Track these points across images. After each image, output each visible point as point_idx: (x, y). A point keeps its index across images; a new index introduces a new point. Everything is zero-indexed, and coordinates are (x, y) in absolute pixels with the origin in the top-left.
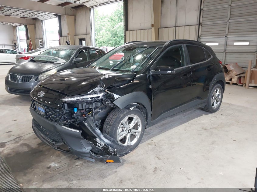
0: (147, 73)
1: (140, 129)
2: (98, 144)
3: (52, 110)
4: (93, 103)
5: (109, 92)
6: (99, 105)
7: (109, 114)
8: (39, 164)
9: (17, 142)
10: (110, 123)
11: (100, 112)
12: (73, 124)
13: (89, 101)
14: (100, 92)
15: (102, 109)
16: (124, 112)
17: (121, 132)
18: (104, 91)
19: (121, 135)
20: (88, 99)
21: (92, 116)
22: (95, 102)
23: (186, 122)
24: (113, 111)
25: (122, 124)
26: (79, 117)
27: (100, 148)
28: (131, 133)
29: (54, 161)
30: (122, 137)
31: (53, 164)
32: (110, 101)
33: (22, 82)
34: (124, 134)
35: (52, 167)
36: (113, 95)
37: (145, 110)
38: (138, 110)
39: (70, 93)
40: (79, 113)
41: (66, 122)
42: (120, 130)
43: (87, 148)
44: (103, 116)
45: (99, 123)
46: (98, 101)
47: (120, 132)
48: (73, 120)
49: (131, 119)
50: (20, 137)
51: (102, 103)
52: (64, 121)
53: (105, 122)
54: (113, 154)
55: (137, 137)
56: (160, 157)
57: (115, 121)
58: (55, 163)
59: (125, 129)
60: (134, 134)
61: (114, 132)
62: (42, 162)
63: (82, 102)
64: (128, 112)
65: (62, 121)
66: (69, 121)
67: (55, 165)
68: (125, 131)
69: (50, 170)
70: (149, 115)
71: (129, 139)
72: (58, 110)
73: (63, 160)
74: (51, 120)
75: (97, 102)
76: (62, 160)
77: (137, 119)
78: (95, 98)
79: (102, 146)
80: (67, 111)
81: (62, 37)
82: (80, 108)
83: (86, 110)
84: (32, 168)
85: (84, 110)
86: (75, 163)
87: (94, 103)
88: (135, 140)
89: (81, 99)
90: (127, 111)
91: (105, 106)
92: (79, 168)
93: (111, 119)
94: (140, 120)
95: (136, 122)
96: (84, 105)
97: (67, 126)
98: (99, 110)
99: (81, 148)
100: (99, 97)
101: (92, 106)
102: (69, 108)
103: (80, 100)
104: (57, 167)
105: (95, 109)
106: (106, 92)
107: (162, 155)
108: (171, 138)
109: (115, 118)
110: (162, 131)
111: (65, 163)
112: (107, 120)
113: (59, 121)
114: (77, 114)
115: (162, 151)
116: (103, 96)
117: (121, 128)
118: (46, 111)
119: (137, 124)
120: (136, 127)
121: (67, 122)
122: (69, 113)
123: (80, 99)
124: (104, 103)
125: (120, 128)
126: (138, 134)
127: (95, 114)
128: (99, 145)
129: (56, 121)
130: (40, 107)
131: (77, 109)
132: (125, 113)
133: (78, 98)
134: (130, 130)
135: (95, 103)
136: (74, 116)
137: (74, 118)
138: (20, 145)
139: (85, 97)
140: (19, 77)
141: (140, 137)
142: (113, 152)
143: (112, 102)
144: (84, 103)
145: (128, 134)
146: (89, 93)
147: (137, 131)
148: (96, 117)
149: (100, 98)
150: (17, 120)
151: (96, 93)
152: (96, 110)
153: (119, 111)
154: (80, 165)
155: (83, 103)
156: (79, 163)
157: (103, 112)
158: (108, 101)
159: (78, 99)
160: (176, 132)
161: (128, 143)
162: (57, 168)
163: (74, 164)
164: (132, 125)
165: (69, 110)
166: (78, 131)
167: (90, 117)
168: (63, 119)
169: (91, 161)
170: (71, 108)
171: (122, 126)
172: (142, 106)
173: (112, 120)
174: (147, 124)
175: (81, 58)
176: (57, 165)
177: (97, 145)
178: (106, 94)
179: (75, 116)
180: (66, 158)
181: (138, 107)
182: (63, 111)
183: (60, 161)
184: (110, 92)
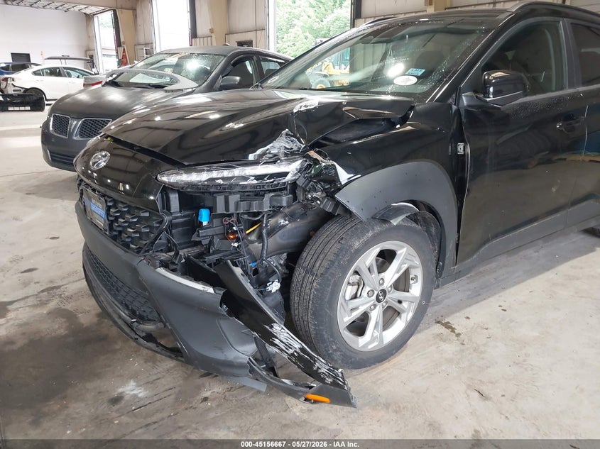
0: (450, 101)
1: (416, 289)
2: (277, 341)
3: (128, 212)
4: (264, 196)
5: (319, 158)
6: (284, 204)
7: (314, 235)
8: (90, 385)
9: (43, 304)
10: (314, 266)
11: (286, 227)
12: (195, 263)
13: (251, 186)
14: (291, 155)
15: (292, 217)
16: (364, 231)
17: (351, 299)
18: (303, 154)
19: (353, 310)
20: (245, 178)
21: (260, 237)
22: (270, 191)
23: (548, 270)
24: (326, 226)
25: (356, 273)
26: (216, 240)
27: (285, 356)
28: (386, 302)
29: (135, 376)
30: (356, 314)
31: (131, 389)
32: (325, 190)
33: (81, 136)
34: (363, 304)
35: (126, 398)
36: (335, 169)
37: (437, 228)
38: (414, 225)
39: (185, 158)
40: (217, 228)
41: (172, 253)
42: (350, 291)
43: (240, 349)
44: (294, 241)
45: (282, 262)
46: (281, 190)
47: (348, 297)
48: (197, 250)
49: (387, 257)
50: (53, 288)
51: (295, 198)
52: (166, 252)
53: (301, 261)
54: (329, 380)
55: (403, 316)
56: (484, 389)
57: (332, 262)
58: (139, 386)
59: (367, 289)
60: (396, 306)
61: (326, 300)
62: (98, 376)
63: (227, 189)
64: (380, 234)
65: (161, 251)
66: (181, 252)
67: (135, 392)
68: (365, 294)
69: (117, 411)
70: (450, 246)
71: (377, 323)
72: (147, 214)
73: (163, 377)
74: (126, 246)
75: (279, 193)
76: (159, 375)
77: (409, 257)
78: (272, 176)
79: (291, 351)
80: (176, 218)
81: (198, 40)
82: (220, 209)
83: (238, 219)
84: (64, 398)
85: (234, 219)
86: (199, 388)
87: (268, 196)
88: (399, 326)
89: (223, 178)
90: (378, 229)
91: (305, 207)
92: (210, 409)
93: (318, 251)
94: (417, 262)
95: (405, 267)
96: (234, 199)
97: (173, 271)
98: (282, 222)
99: (221, 349)
100: (285, 174)
101: (261, 205)
102: (185, 210)
103: (220, 182)
104: (141, 399)
105: (270, 217)
106: (309, 157)
107: (492, 383)
108: (511, 321)
109: (334, 250)
110: (476, 296)
111: (167, 387)
112: (307, 256)
113: (148, 251)
114: (209, 232)
115: (488, 367)
116: (300, 171)
117: (353, 284)
118: (111, 216)
119: (407, 273)
120: (402, 283)
121: (177, 254)
122: (183, 224)
123: (218, 179)
124: (301, 197)
125: (349, 283)
126: (409, 306)
127: (270, 234)
128: (282, 346)
129: (139, 251)
130: (93, 201)
131: (211, 212)
132: (370, 234)
133: (215, 174)
134: (384, 292)
135: (272, 194)
136: (198, 236)
137: (200, 242)
138: (49, 313)
139: (237, 172)
140: (75, 124)
141: (414, 318)
142: (329, 376)
143: (330, 195)
144: (234, 193)
145: (375, 306)
146: (251, 157)
147: (406, 297)
148: (271, 242)
149: (289, 178)
150: (58, 238)
151: (274, 160)
152: (272, 221)
153: (349, 226)
154: (214, 399)
155: (230, 193)
156: (213, 389)
157: (296, 228)
158: (315, 190)
159: (213, 179)
160: (524, 302)
161: (375, 335)
162: (142, 403)
163: (197, 394)
164: (391, 275)
165: (184, 217)
166: (211, 290)
167: (252, 242)
168: (162, 245)
169: (252, 389)
170: (190, 209)
171: (358, 276)
172: (429, 215)
173: (321, 256)
174: (439, 275)
175: (238, 78)
176: (141, 393)
177: (275, 345)
178: (309, 166)
179: (203, 236)
180: (175, 367)
181: (413, 218)
182: (162, 217)
183: (155, 377)
184: (325, 157)
